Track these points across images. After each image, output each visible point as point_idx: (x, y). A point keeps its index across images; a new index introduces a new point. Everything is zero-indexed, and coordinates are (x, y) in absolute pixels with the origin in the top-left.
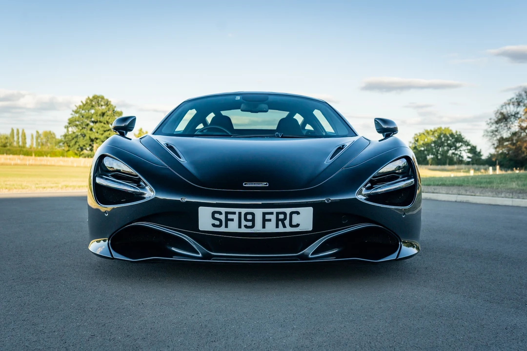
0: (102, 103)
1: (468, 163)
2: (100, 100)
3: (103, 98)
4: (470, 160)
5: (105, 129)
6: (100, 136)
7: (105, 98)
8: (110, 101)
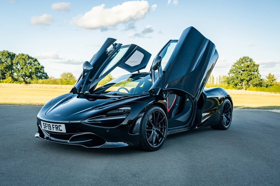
0: (248, 61)
2: (247, 59)
3: (248, 58)
5: (249, 74)
6: (246, 78)
7: (250, 58)
8: (252, 59)
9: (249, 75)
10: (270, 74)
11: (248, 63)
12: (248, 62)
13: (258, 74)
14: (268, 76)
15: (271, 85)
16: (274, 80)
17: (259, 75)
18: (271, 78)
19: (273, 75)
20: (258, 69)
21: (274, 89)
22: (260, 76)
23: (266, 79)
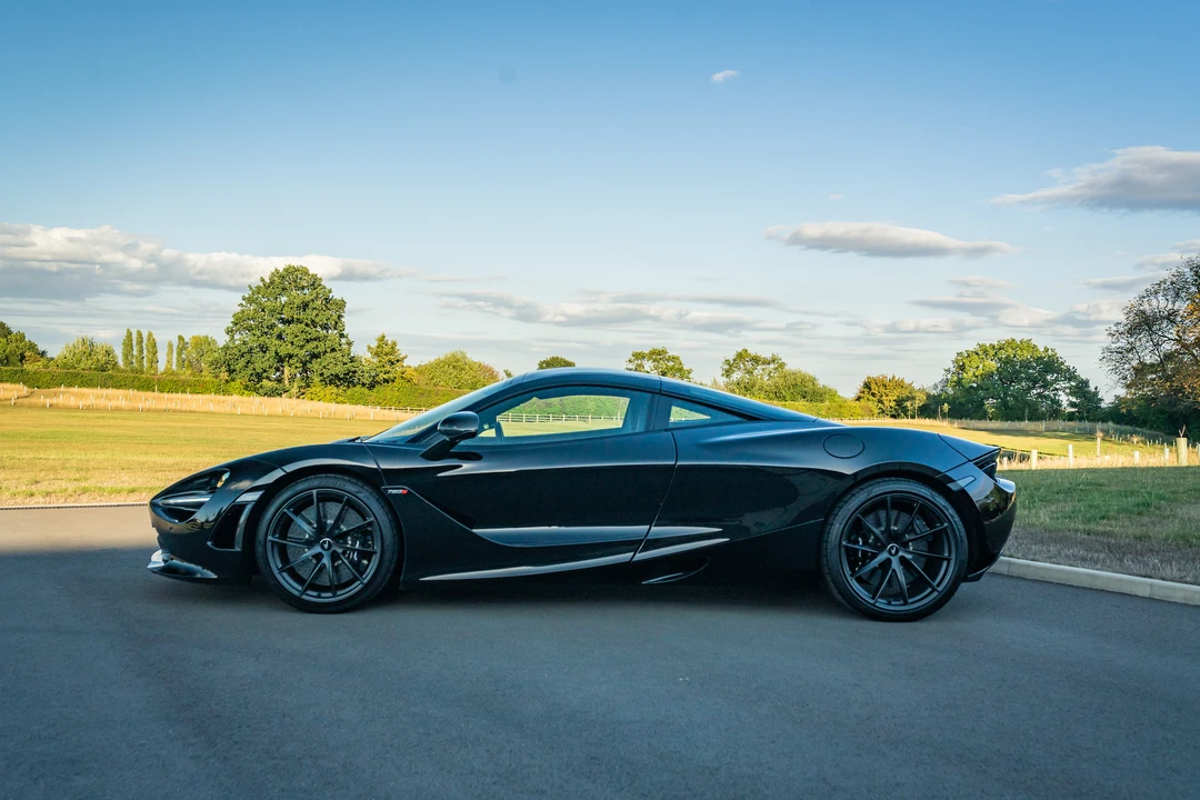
0: (305, 283)
1: (1071, 417)
2: (299, 276)
3: (306, 272)
4: (1073, 410)
5: (308, 337)
6: (296, 351)
7: (311, 272)
8: (321, 279)
9: (308, 341)
10: (384, 337)
11: (306, 291)
12: (303, 288)
13: (342, 336)
14: (374, 345)
15: (386, 381)
16: (398, 361)
17: (343, 341)
18: (386, 352)
19: (394, 344)
20: (340, 317)
21: (397, 394)
22: (350, 344)
23: (369, 356)
